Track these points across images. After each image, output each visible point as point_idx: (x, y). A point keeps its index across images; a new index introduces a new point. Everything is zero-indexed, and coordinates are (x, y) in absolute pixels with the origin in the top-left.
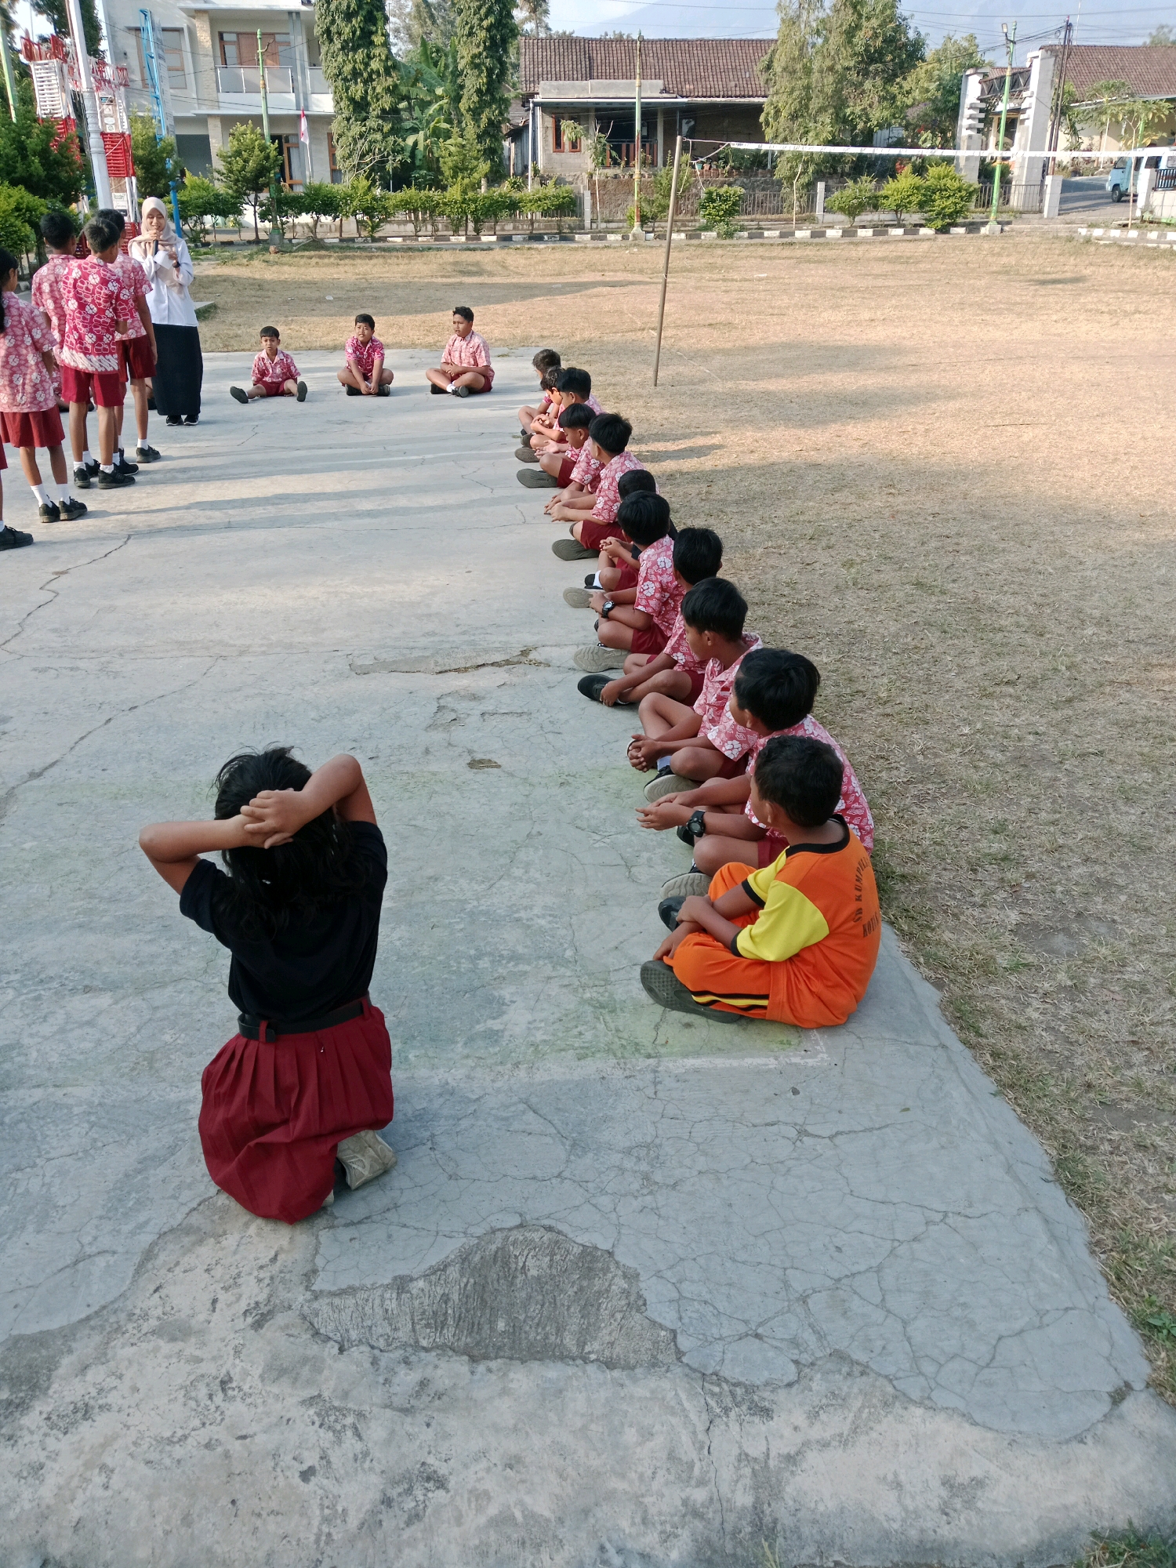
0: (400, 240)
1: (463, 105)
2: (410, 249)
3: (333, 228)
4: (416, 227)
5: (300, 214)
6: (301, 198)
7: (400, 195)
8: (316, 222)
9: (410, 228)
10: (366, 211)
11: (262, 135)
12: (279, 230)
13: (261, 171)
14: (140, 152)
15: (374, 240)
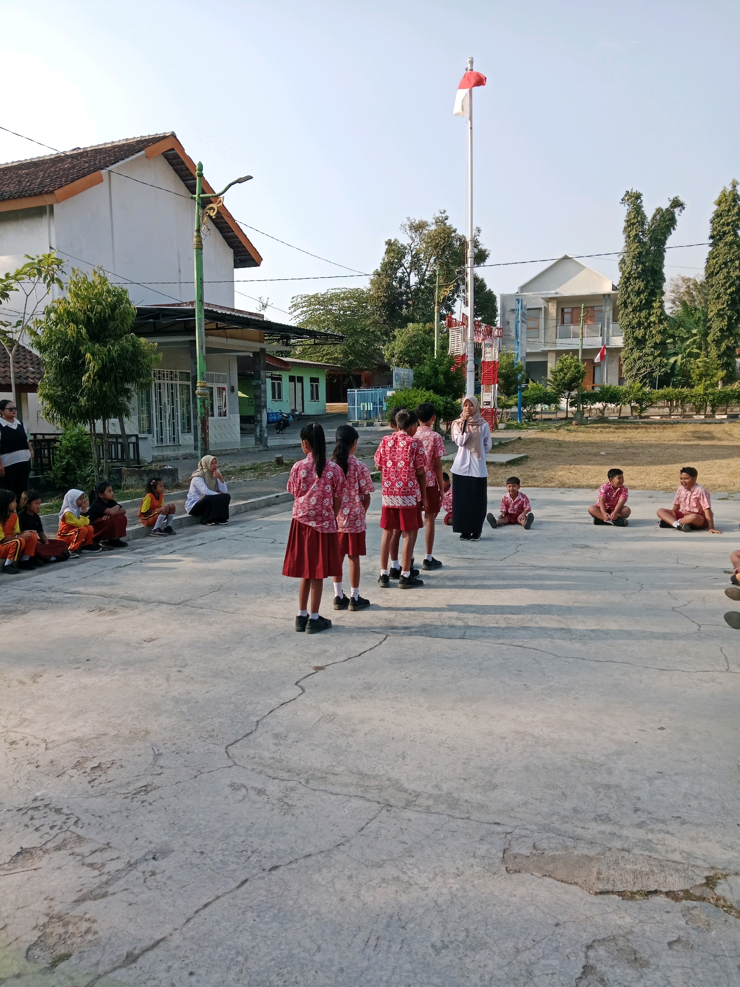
0: (659, 417)
1: (710, 339)
2: (665, 423)
3: (616, 410)
4: (670, 410)
5: (595, 403)
6: (597, 393)
7: (661, 391)
8: (605, 407)
9: (667, 410)
10: (637, 401)
11: (578, 360)
12: (580, 413)
13: (574, 379)
14: (503, 371)
15: (641, 417)
